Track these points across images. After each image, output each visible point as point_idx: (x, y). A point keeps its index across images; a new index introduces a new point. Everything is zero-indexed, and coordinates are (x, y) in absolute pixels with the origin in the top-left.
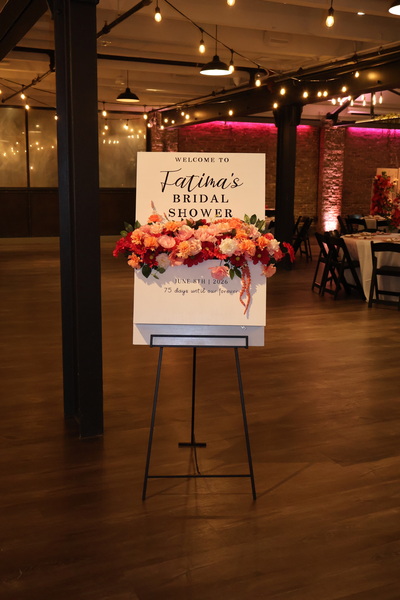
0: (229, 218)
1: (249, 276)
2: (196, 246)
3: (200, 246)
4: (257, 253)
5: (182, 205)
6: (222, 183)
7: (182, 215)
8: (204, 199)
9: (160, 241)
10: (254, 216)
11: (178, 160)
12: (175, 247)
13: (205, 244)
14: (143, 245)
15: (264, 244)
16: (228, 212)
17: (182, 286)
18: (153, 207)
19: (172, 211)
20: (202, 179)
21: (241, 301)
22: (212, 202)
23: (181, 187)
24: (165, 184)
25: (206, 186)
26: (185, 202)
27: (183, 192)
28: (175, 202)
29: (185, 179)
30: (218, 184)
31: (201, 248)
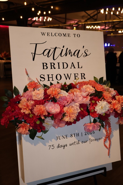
0: (84, 79)
1: (110, 126)
5: (49, 71)
6: (77, 53)
7: (51, 79)
8: (65, 66)
9: (47, 107)
11: (43, 34)
12: (61, 112)
13: (82, 106)
14: (33, 114)
16: (83, 76)
17: (62, 142)
18: (27, 74)
19: (42, 76)
20: (62, 50)
21: (105, 145)
22: (71, 68)
23: (48, 57)
24: (35, 54)
25: (66, 55)
26: (51, 68)
27: (49, 60)
28: (44, 68)
29: (50, 50)
30: (74, 54)
31: (80, 110)
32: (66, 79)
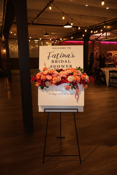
0: (71, 68)
1: (78, 89)
2: (59, 79)
3: (60, 78)
4: (81, 81)
5: (55, 64)
6: (68, 56)
7: (55, 67)
8: (62, 61)
9: (46, 77)
10: (80, 67)
11: (53, 48)
12: (52, 79)
14: (40, 79)
15: (84, 78)
16: (71, 66)
18: (45, 65)
19: (51, 66)
20: (61, 55)
21: (75, 97)
22: (65, 63)
24: (49, 57)
25: (63, 57)
27: (55, 59)
28: (52, 63)
29: (56, 55)
30: (67, 56)
31: (61, 79)
32: (62, 67)
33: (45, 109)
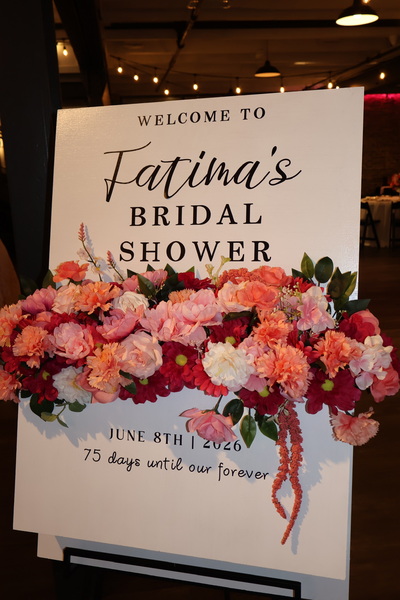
0: (262, 263)
3: (158, 353)
4: (315, 382)
5: (150, 233)
7: (150, 256)
9: (55, 339)
11: (144, 121)
13: (170, 349)
15: (340, 358)
16: (261, 249)
17: (127, 448)
18: (82, 240)
19: (127, 246)
20: (198, 164)
21: (276, 502)
22: (220, 223)
23: (150, 188)
24: (114, 181)
25: (207, 183)
26: (156, 224)
27: (152, 199)
28: (133, 224)
29: (159, 167)
30: (236, 176)
31: (160, 362)
32: (200, 257)
33: (68, 552)
